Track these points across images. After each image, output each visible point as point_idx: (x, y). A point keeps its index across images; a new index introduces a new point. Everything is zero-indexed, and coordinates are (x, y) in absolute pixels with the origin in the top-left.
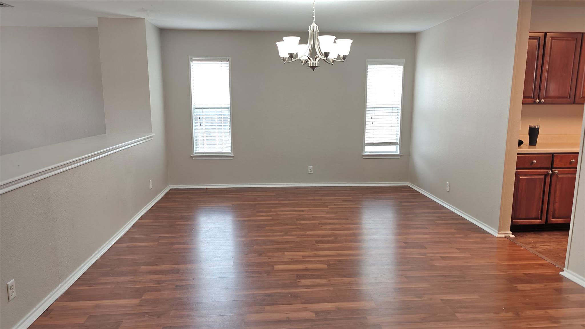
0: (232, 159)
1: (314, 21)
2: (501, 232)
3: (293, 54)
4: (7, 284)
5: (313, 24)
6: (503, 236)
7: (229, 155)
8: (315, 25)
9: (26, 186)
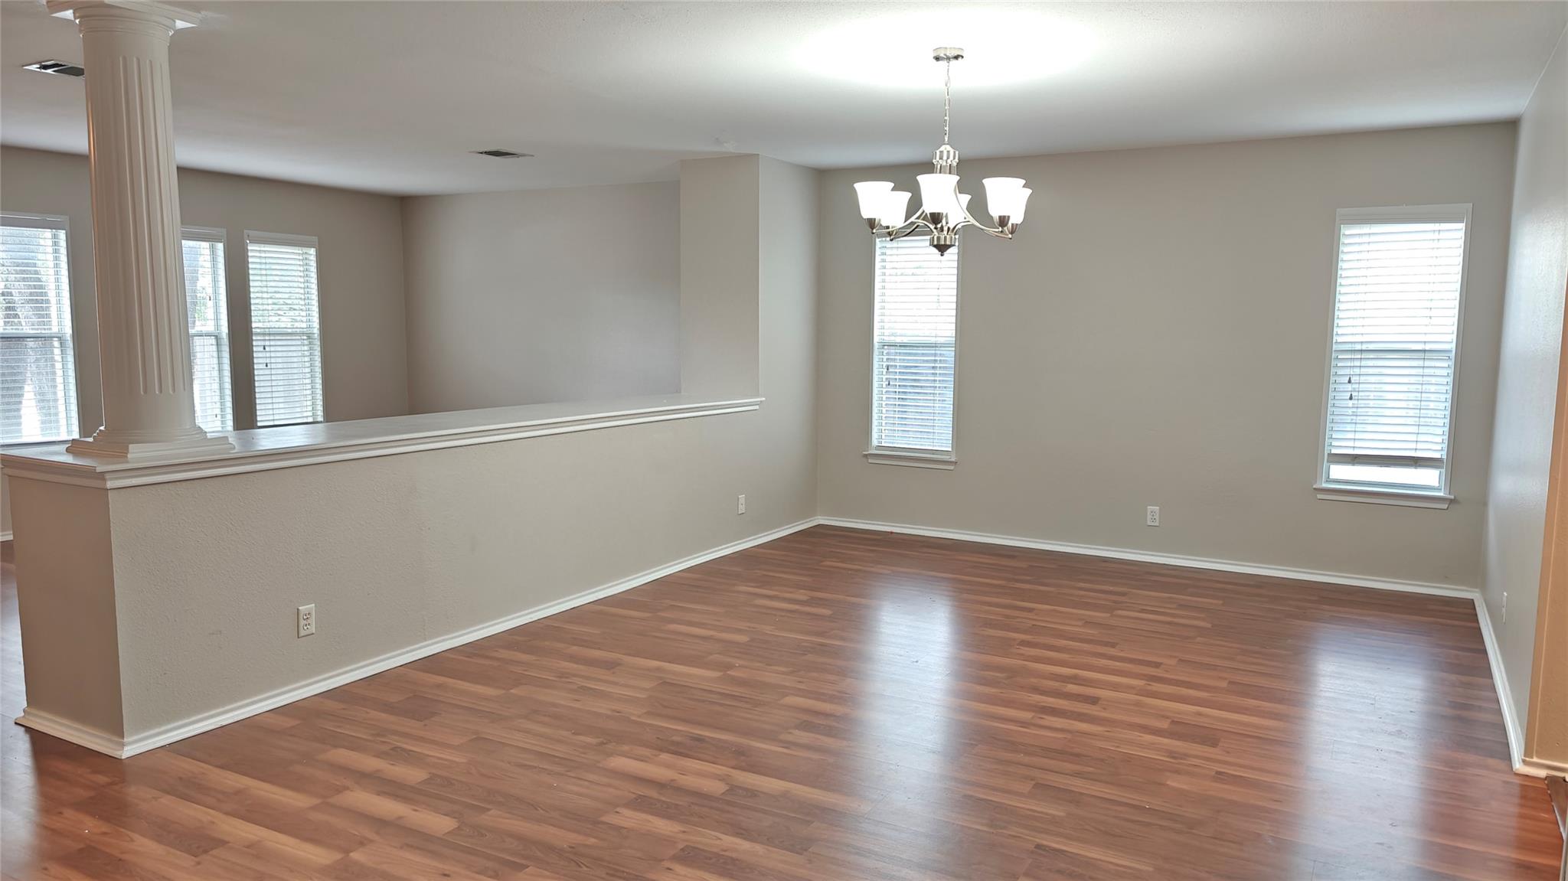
0: (952, 468)
1: (946, 139)
2: (1535, 760)
3: (875, 219)
4: (298, 609)
5: (942, 148)
6: (1542, 773)
7: (946, 458)
8: (948, 148)
9: (361, 461)
